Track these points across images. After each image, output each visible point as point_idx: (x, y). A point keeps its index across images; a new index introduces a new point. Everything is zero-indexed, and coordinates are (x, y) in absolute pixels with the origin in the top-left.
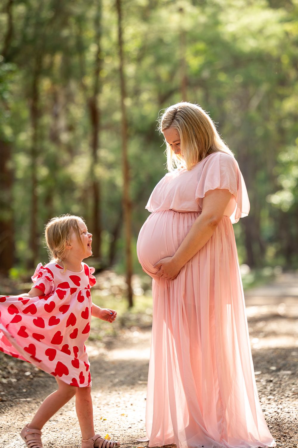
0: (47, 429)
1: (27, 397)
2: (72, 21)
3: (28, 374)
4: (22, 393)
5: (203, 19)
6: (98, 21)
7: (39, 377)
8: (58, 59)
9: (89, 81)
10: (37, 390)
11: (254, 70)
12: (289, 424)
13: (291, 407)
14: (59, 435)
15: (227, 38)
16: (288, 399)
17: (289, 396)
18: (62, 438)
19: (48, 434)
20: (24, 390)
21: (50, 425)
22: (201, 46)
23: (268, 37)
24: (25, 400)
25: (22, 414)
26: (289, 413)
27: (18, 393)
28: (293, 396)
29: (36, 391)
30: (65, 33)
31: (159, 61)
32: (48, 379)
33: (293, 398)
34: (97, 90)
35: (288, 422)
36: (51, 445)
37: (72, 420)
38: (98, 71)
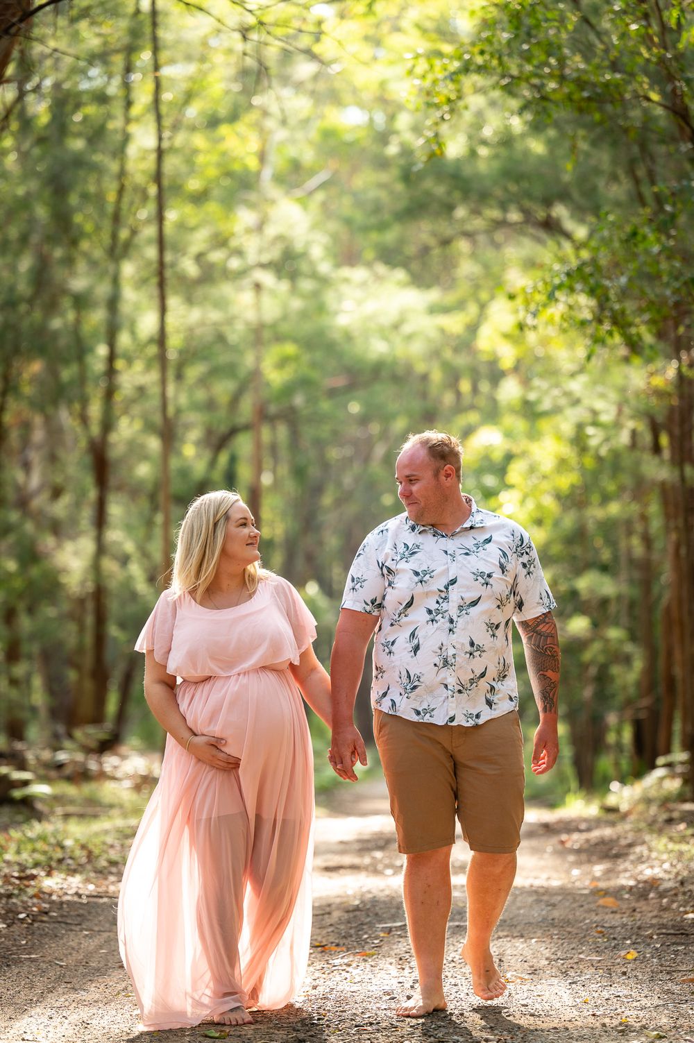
0: (74, 1001)
1: (30, 953)
2: (66, 303)
3: (22, 916)
4: (20, 946)
5: (297, 304)
6: (113, 303)
7: (42, 921)
8: (36, 367)
9: (95, 410)
10: (43, 941)
11: (384, 394)
12: (457, 1002)
13: (459, 977)
14: (95, 1011)
15: (337, 336)
16: (453, 964)
17: (454, 960)
18: (101, 1015)
19: (77, 1009)
20: (24, 942)
21: (77, 996)
22: (290, 349)
23: (409, 338)
24: (27, 956)
25: (28, 978)
26: (455, 985)
27: (13, 945)
28: (460, 961)
29: (41, 943)
30: (56, 323)
31: (215, 372)
32: (56, 925)
33: (460, 963)
34: (108, 425)
35: (456, 999)
36: (86, 1026)
37: (111, 989)
38: (110, 393)
